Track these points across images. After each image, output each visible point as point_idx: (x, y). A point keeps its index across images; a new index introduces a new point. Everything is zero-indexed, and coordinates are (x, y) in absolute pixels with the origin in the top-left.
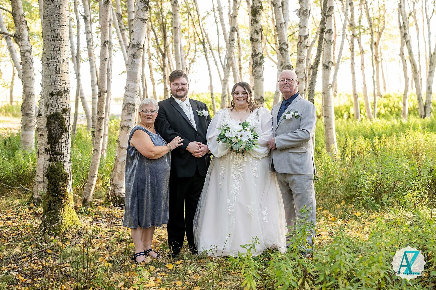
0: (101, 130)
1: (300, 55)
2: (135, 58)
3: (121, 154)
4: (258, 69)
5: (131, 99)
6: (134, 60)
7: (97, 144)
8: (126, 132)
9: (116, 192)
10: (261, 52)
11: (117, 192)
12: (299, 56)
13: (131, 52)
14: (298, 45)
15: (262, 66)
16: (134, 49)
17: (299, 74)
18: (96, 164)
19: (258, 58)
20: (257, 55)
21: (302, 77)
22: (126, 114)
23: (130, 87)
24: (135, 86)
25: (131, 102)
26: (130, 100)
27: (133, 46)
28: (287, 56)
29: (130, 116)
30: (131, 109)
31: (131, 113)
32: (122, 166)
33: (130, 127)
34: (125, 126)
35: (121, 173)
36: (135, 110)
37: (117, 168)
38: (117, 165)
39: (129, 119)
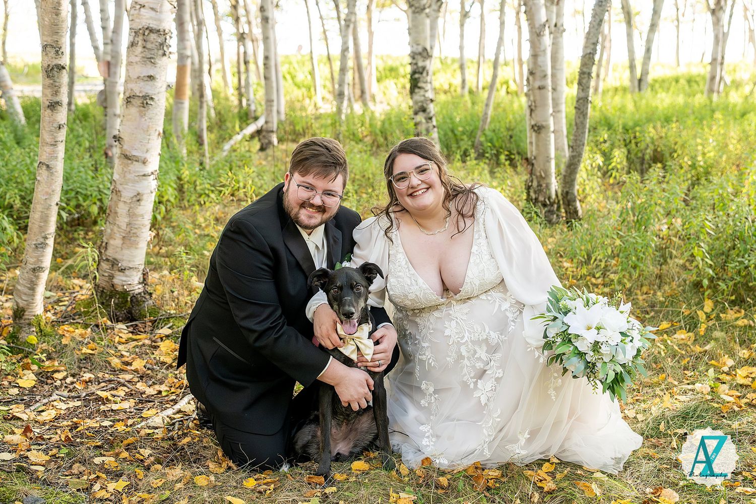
0: (59, 103)
3: (128, 176)
5: (153, 14)
7: (48, 149)
8: (140, 112)
9: (115, 281)
11: (119, 280)
18: (50, 208)
22: (138, 59)
25: (154, 25)
26: (151, 18)
29: (150, 66)
30: (153, 46)
31: (153, 58)
32: (131, 208)
33: (152, 99)
34: (138, 94)
35: (128, 230)
36: (165, 48)
37: (116, 213)
38: (117, 205)
39: (149, 74)
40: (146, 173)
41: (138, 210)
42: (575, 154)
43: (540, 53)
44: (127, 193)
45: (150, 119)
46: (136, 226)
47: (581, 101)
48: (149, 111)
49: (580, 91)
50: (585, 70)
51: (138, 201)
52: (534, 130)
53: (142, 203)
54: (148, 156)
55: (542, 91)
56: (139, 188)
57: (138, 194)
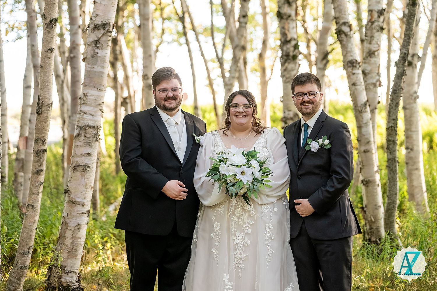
0: (42, 171)
1: (370, 43)
2: (98, 48)
3: (73, 214)
4: (290, 66)
5: (91, 117)
6: (97, 51)
7: (34, 197)
8: (82, 175)
9: (62, 280)
10: (295, 37)
11: (65, 279)
12: (368, 45)
13: (93, 37)
14: (368, 27)
15: (297, 61)
16: (96, 32)
17: (370, 76)
18: (32, 231)
19: (290, 47)
20: (289, 41)
21: (374, 81)
22: (81, 144)
23: (88, 97)
24: (98, 96)
25: (91, 123)
26: (90, 120)
27: (96, 27)
28: (350, 45)
29: (88, 148)
30: (91, 136)
31: (90, 143)
32: (74, 233)
33: (89, 167)
34: (81, 164)
35: (72, 247)
36: (97, 137)
37: (65, 237)
38: (65, 232)
39: (88, 152)
40: (84, 212)
41: (78, 235)
42: (390, 201)
43: (363, 125)
44: (72, 225)
45: (87, 179)
46: (76, 245)
47: (390, 161)
48: (87, 174)
49: (389, 154)
50: (390, 138)
51: (78, 229)
52: (364, 184)
53: (81, 230)
54: (85, 201)
55: (367, 154)
56: (79, 221)
57: (79, 225)
